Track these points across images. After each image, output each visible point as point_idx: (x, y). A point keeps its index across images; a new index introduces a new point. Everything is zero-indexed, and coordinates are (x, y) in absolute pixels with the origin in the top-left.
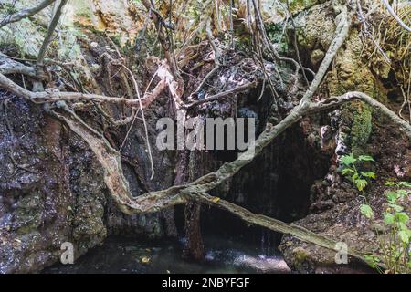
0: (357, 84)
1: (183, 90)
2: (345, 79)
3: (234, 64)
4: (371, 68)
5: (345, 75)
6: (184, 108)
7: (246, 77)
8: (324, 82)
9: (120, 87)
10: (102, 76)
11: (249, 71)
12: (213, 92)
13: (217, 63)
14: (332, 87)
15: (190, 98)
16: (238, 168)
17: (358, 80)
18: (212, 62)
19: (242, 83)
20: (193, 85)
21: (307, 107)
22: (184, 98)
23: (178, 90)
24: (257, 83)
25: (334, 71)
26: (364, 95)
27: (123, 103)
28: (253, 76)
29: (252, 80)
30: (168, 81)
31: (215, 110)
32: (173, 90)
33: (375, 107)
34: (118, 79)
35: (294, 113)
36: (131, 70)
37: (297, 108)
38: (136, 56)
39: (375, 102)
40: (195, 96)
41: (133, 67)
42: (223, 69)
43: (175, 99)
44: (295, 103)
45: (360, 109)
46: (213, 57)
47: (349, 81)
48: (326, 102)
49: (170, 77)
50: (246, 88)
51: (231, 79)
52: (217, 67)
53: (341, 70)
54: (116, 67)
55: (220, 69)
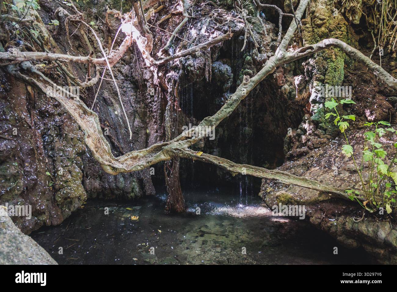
0: (331, 31)
1: (152, 46)
2: (319, 26)
3: (204, 15)
4: (344, 14)
5: (319, 22)
6: (156, 64)
7: (218, 29)
8: (299, 31)
9: (80, 46)
10: (59, 34)
11: (221, 22)
12: (185, 47)
13: (186, 14)
14: (306, 35)
15: (159, 54)
16: (218, 123)
17: (332, 26)
18: (180, 14)
19: (214, 35)
20: (160, 40)
21: (283, 57)
22: (154, 55)
23: (148, 46)
24: (231, 35)
25: (308, 19)
26: (339, 42)
27: (89, 61)
28: (226, 28)
29: (225, 32)
30: (135, 37)
31: (190, 65)
32: (141, 46)
33: (350, 53)
34: (77, 38)
35: (270, 64)
36: (91, 26)
37: (273, 59)
38: (94, 10)
39: (350, 49)
40: (166, 52)
41: (92, 23)
42: (193, 21)
43: (144, 56)
44: (269, 54)
45: (334, 57)
46: (180, 9)
47: (323, 29)
48: (301, 52)
49: (137, 33)
50: (221, 40)
51: (203, 32)
52: (186, 19)
53: (315, 17)
54: (74, 23)
55: (189, 21)
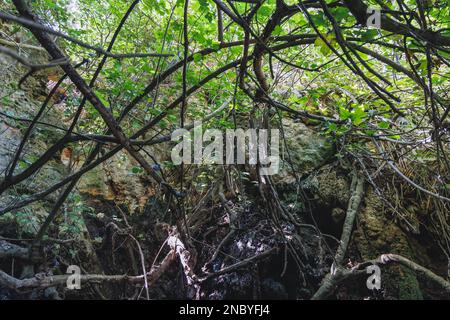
0: (389, 243)
1: (195, 261)
2: (375, 238)
3: (251, 227)
5: (373, 234)
6: (198, 283)
7: (265, 242)
8: (353, 243)
9: (123, 260)
10: (105, 248)
11: (267, 234)
12: (230, 262)
13: (233, 226)
14: (363, 248)
15: (204, 269)
17: (389, 238)
18: (227, 225)
19: (261, 249)
20: (206, 252)
21: (339, 276)
22: (197, 271)
23: (190, 262)
24: (278, 249)
25: (360, 230)
26: (401, 258)
27: (125, 281)
28: (272, 241)
29: (272, 245)
30: (178, 251)
31: (235, 284)
32: (184, 262)
33: (418, 271)
34: (123, 251)
35: (326, 283)
36: (138, 239)
37: (329, 277)
38: (145, 223)
39: (416, 266)
40: (210, 267)
41: (141, 236)
42: (241, 234)
43: (187, 273)
44: (326, 269)
45: (402, 274)
46: (227, 220)
47: (379, 241)
48: (360, 268)
49: (181, 245)
50: (267, 255)
51: (249, 244)
52: (232, 231)
53: (367, 228)
54: (121, 237)
55: (236, 233)
